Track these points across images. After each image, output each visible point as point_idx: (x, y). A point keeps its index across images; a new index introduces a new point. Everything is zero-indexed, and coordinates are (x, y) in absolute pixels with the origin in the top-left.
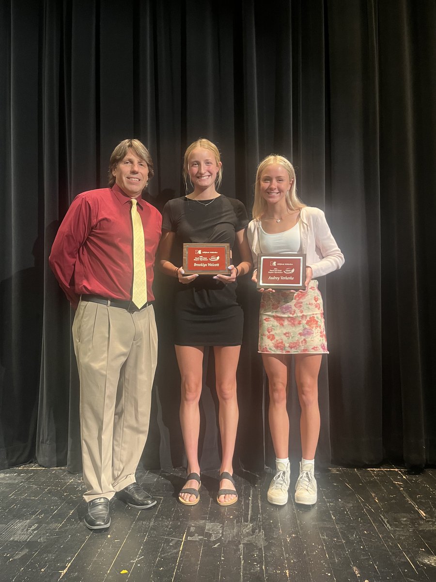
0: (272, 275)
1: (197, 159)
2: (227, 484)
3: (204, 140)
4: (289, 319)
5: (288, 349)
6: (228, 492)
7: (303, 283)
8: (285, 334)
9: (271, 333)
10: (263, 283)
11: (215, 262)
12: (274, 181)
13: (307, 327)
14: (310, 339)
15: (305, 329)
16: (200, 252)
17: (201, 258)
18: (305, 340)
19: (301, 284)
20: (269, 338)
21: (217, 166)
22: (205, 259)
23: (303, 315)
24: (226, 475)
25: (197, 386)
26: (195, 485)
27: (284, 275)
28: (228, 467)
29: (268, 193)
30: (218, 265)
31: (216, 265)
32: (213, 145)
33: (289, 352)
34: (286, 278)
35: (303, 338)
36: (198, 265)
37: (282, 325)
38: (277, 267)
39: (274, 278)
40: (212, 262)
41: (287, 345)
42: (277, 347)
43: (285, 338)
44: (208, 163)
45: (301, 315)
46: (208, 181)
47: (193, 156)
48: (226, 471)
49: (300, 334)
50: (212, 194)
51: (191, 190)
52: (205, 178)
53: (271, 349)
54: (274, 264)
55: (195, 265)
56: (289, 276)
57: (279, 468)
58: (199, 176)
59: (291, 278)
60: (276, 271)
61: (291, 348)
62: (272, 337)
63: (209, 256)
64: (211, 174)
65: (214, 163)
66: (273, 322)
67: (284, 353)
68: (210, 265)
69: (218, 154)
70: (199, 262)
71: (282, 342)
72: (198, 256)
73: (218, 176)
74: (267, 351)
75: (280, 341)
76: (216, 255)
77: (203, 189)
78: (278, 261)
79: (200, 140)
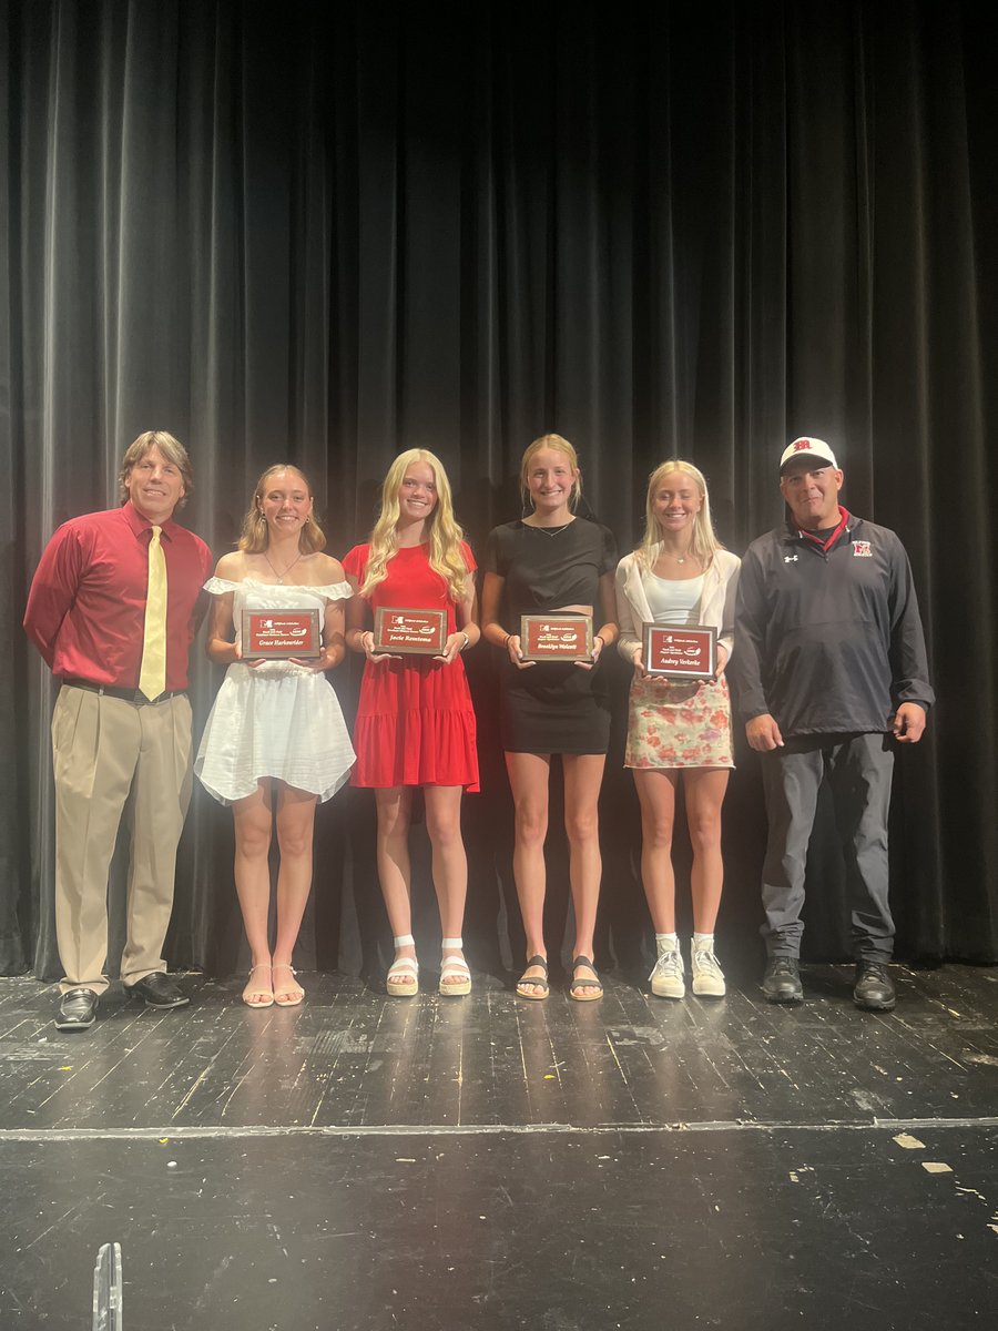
0: (668, 656)
1: (542, 466)
2: (586, 973)
3: (554, 436)
4: (684, 713)
5: (682, 760)
6: (586, 984)
7: (714, 672)
8: (676, 737)
9: (654, 735)
10: (653, 668)
11: (570, 643)
12: (677, 496)
13: (712, 725)
14: (716, 745)
15: (708, 729)
16: (546, 628)
17: (549, 637)
18: (708, 746)
19: (711, 673)
20: (650, 742)
21: (573, 475)
22: (555, 638)
23: (706, 708)
24: (583, 961)
25: (540, 816)
26: (540, 972)
27: (685, 657)
28: (586, 949)
29: (668, 515)
30: (574, 647)
31: (571, 647)
32: (567, 444)
33: (682, 764)
34: (688, 662)
35: (706, 742)
36: (544, 647)
37: (672, 721)
38: (673, 644)
39: (670, 661)
40: (565, 643)
41: (679, 754)
42: (663, 757)
43: (675, 742)
44: (558, 471)
45: (703, 707)
46: (559, 499)
47: (537, 460)
48: (583, 954)
49: (702, 737)
50: (563, 518)
51: (530, 512)
52: (553, 494)
53: (652, 760)
54: (670, 639)
55: (540, 646)
56: (692, 659)
57: (664, 947)
58: (544, 491)
59: (696, 663)
60: (673, 650)
61: (686, 758)
62: (656, 742)
63: (561, 634)
64: (563, 489)
65: (568, 471)
66: (657, 719)
67: (675, 767)
68: (562, 646)
69: (575, 457)
70: (546, 643)
71: (671, 749)
72: (544, 633)
73: (573, 491)
74: (647, 764)
75: (669, 747)
76: (572, 633)
77: (550, 510)
78: (676, 636)
79: (547, 437)
